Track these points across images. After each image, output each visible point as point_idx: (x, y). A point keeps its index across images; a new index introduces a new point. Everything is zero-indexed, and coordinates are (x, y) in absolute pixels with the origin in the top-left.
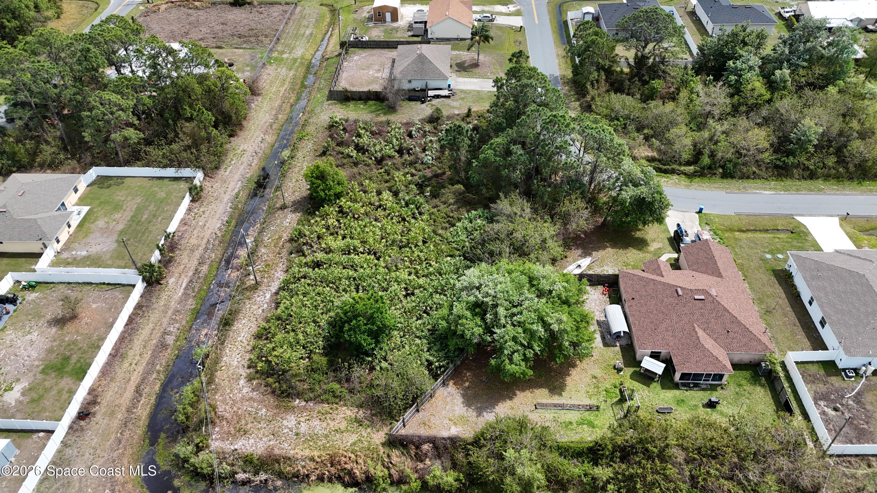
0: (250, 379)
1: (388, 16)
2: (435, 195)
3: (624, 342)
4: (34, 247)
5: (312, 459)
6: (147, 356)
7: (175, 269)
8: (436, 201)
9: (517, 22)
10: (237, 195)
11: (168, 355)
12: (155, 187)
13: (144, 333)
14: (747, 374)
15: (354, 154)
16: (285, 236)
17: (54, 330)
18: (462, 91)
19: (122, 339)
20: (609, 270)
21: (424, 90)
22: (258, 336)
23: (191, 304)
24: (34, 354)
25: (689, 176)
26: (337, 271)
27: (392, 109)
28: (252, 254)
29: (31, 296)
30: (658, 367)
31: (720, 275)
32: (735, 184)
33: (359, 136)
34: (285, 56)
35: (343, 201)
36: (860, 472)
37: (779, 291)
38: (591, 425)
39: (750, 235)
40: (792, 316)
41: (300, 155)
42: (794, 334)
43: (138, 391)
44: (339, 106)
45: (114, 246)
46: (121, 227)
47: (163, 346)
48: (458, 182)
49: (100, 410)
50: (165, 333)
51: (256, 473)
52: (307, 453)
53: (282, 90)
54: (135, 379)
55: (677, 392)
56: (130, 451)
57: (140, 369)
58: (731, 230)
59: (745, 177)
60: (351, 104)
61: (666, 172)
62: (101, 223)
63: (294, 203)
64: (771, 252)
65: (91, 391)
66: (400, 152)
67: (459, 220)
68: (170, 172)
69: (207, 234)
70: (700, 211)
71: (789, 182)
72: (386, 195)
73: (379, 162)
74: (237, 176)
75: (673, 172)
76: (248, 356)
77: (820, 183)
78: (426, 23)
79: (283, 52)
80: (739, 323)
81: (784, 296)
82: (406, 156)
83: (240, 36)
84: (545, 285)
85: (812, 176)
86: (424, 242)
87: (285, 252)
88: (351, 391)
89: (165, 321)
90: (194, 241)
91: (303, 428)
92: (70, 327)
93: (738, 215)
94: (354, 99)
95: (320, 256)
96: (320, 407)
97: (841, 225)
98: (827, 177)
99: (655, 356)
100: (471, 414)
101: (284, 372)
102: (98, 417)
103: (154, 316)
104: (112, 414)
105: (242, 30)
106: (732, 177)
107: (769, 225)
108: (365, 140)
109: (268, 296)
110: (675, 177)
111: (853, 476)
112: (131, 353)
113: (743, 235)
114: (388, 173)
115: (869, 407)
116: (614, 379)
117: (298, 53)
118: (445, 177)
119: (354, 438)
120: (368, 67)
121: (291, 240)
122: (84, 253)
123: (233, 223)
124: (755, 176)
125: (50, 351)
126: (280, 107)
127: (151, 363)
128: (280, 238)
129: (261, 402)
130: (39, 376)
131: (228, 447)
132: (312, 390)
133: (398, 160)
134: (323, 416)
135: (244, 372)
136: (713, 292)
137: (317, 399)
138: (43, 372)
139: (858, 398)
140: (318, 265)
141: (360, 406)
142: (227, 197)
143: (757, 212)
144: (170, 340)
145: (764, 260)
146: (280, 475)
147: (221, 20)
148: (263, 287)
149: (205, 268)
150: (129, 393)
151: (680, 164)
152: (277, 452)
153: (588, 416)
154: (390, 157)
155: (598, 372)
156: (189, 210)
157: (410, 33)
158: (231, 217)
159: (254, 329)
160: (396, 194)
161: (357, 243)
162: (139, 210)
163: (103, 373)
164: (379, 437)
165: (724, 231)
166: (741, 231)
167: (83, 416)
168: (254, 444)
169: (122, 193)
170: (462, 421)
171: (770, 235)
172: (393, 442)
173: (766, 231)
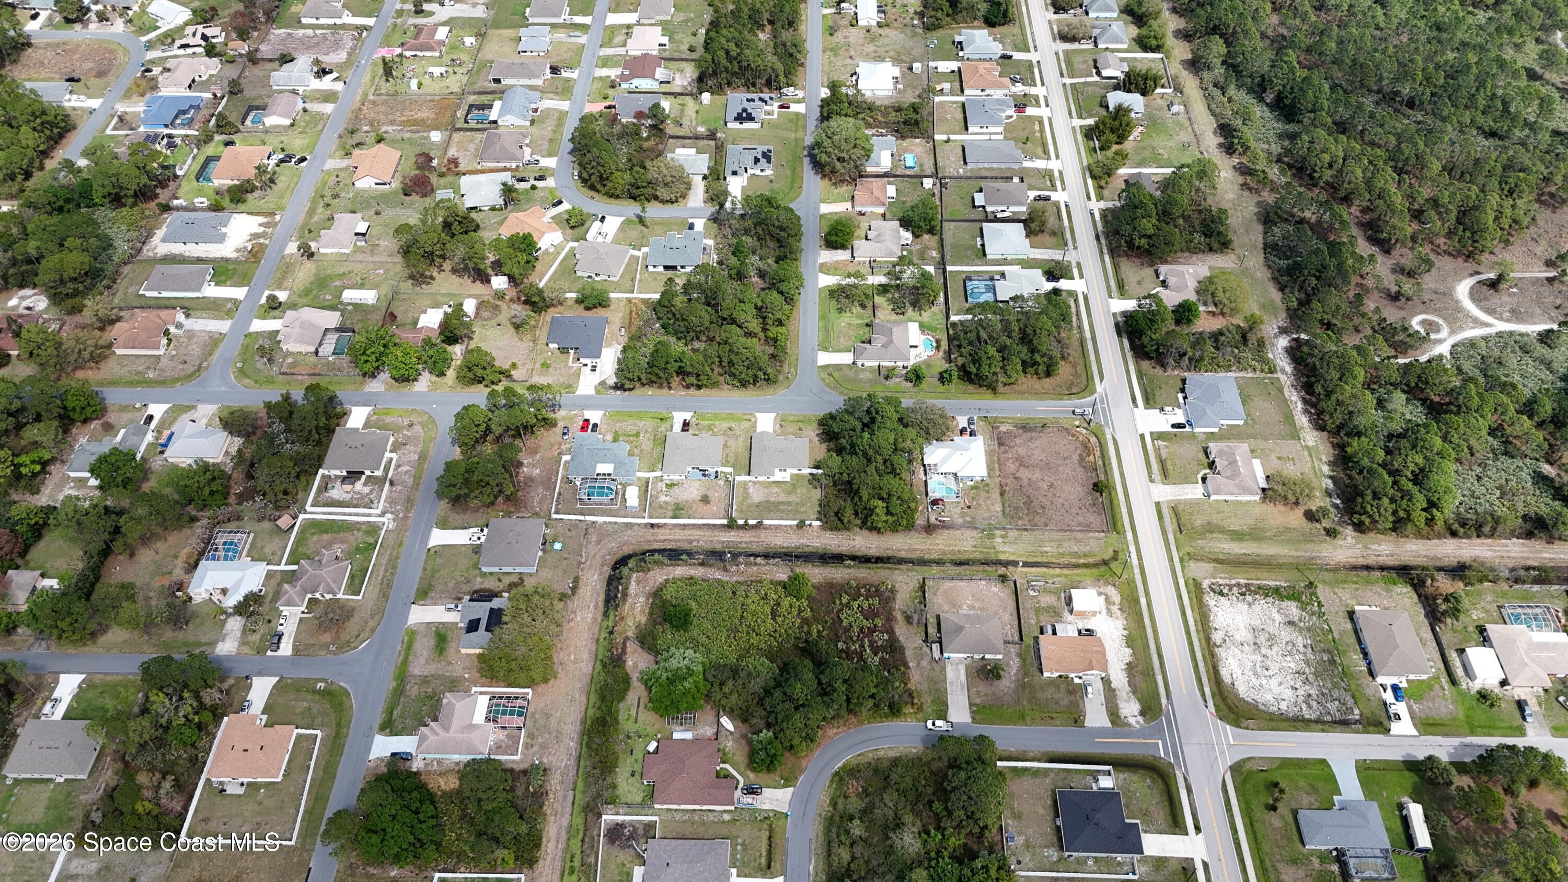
0: (665, 580)
5: (624, 612)
6: (684, 538)
7: (741, 533)
9: (1097, 720)
10: (809, 547)
11: (684, 546)
13: (699, 532)
16: (765, 576)
18: (943, 668)
19: (693, 526)
21: (939, 642)
23: (718, 547)
34: (999, 540)
38: (628, 721)
39: (765, 841)
41: (850, 571)
43: (664, 541)
44: (916, 586)
46: (772, 500)
47: (691, 542)
49: (656, 530)
50: (698, 541)
51: (621, 593)
52: (627, 609)
54: (671, 538)
56: (635, 548)
57: (677, 538)
58: (771, 830)
62: (776, 490)
63: (797, 576)
64: (743, 844)
65: (664, 524)
69: (772, 539)
70: (788, 815)
74: (826, 542)
76: (680, 577)
78: (1054, 634)
79: (1003, 537)
83: (1028, 503)
87: (752, 578)
88: (654, 621)
89: (706, 539)
90: (762, 536)
91: (638, 605)
92: (702, 504)
93: (787, 840)
96: (647, 609)
100: (638, 673)
103: (709, 533)
105: (1041, 502)
109: (717, 577)
112: (685, 532)
113: (765, 837)
115: (626, 850)
117: (1006, 549)
119: (631, 625)
120: (979, 599)
121: (762, 579)
122: (751, 491)
123: (783, 550)
125: (687, 501)
127: (679, 540)
129: (653, 587)
130: (673, 504)
131: (634, 581)
132: (655, 605)
134: (643, 611)
135: (670, 577)
137: (651, 608)
138: (676, 504)
141: (646, 625)
142: (804, 541)
143: (790, 853)
144: (695, 544)
145: (737, 837)
146: (619, 601)
148: (726, 574)
149: (745, 546)
150: (663, 538)
152: (629, 598)
153: (632, 719)
156: (785, 527)
158: (788, 548)
159: (696, 577)
162: (789, 503)
163: (675, 526)
164: (630, 634)
165: (771, 826)
166: (770, 838)
167: (652, 525)
168: (633, 587)
169: (804, 491)
170: (635, 666)
171: (764, 854)
172: (627, 639)
173: (769, 853)
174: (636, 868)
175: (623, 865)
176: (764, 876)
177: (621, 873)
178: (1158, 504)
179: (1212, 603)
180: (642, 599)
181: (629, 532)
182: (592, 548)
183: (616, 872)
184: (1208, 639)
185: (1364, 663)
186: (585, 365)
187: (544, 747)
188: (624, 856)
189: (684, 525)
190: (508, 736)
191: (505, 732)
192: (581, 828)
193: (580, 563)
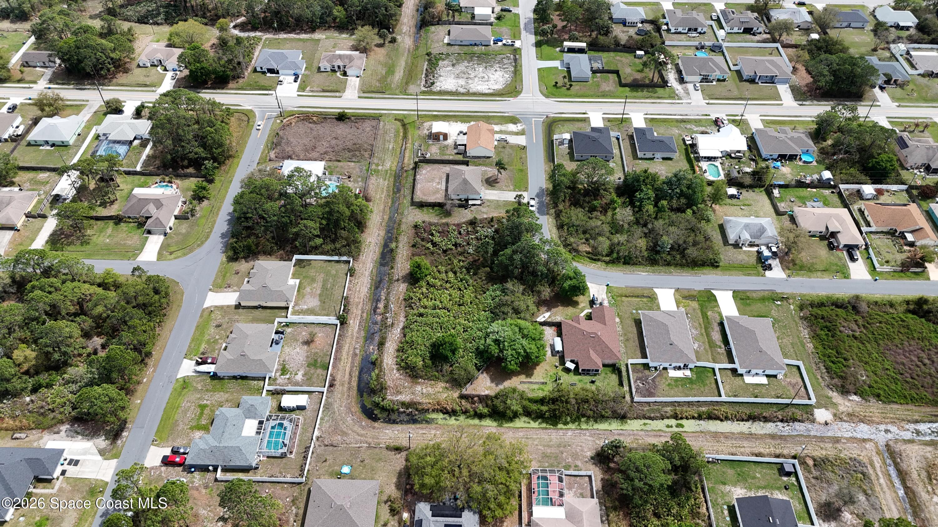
0: (398, 370)
1: (441, 137)
2: (475, 274)
3: (561, 354)
4: (283, 304)
5: (430, 403)
6: (350, 359)
7: (352, 316)
8: (475, 277)
9: (521, 140)
10: (372, 271)
11: (358, 359)
12: (329, 267)
13: (346, 348)
14: (610, 369)
15: (431, 247)
16: (401, 298)
17: (306, 347)
18: (488, 201)
19: (337, 351)
20: (558, 319)
21: (467, 200)
22: (398, 351)
23: (363, 334)
24: (302, 359)
25: (607, 263)
26: (431, 319)
27: (448, 214)
28: (386, 307)
29: (289, 330)
30: (572, 366)
31: (605, 324)
32: (628, 268)
33: (432, 235)
34: (380, 168)
35: (429, 278)
36: (645, 409)
37: (635, 330)
38: (543, 390)
39: (630, 299)
40: (637, 343)
41: (401, 245)
42: (635, 351)
43: (350, 374)
44: (417, 210)
45: (319, 303)
46: (319, 292)
47: (355, 355)
48: (487, 266)
49: (337, 383)
50: (355, 348)
51: (407, 409)
52: (427, 401)
53: (383, 196)
54: (348, 370)
55: (580, 377)
56: (353, 400)
57: (349, 365)
58: (621, 296)
59: (635, 264)
60: (425, 209)
61: (595, 260)
62: (308, 289)
63: (403, 277)
64: (637, 310)
65: (331, 375)
66: (456, 245)
67: (488, 290)
68: (336, 258)
69: (362, 295)
70: (608, 285)
71: (656, 268)
72: (451, 275)
73: (445, 251)
74: (369, 260)
75: (599, 260)
76: (395, 360)
77: (672, 269)
78: (465, 145)
79: (377, 165)
80: (608, 347)
81: (636, 332)
82: (459, 249)
83: (349, 150)
84: (525, 332)
85: (668, 264)
86: (471, 303)
87: (402, 306)
88: (443, 376)
89: (353, 342)
90: (357, 300)
91: (424, 391)
92: (312, 345)
93: (626, 287)
94: (426, 206)
95: (422, 310)
96: (430, 382)
97: (674, 294)
98: (676, 265)
99: (572, 361)
100: (493, 385)
101: (414, 367)
102: (337, 386)
103: (348, 340)
104: (343, 385)
105: (349, 144)
106: (629, 264)
107: (640, 292)
108: (437, 239)
109: (399, 330)
110: (599, 263)
111: (643, 410)
112: (343, 358)
113: (627, 299)
114: (450, 259)
115: (657, 383)
116: (554, 371)
117: (388, 165)
118: (479, 262)
119: (446, 395)
120: (432, 180)
121: (405, 300)
122: (306, 307)
123: (373, 289)
124: (640, 264)
125: (307, 357)
126: (384, 209)
127: (352, 363)
128: (399, 298)
129: (405, 380)
130: (307, 369)
131: (395, 398)
132: (426, 375)
133: (455, 251)
134: (432, 386)
135: (395, 367)
136: (599, 334)
137: (429, 379)
138: (308, 366)
139: (653, 380)
140: (421, 315)
141: (447, 382)
142: (367, 273)
143: (636, 285)
144: (358, 351)
145: (632, 313)
146: (417, 410)
147: (334, 135)
148: (395, 326)
149: (365, 315)
151: (603, 256)
152: (415, 400)
153: (542, 386)
154: (451, 249)
155: (548, 368)
156: (350, 281)
157: (455, 151)
158: (371, 285)
159: (396, 347)
160: (455, 273)
161: (438, 303)
162: (325, 282)
163: (334, 367)
164: (456, 395)
165: (618, 296)
166: (626, 296)
167: (331, 385)
168: (405, 397)
169: (313, 271)
170: (490, 388)
171: (639, 299)
172: (462, 397)
173: (638, 297)
174: (670, 375)
175: (669, 385)
176: (656, 299)
177: (677, 386)
178: (359, 97)
179: (438, 89)
180: (419, 388)
181: (336, 406)
182: (352, 438)
183: (676, 390)
184: (463, 94)
185: (480, 47)
186: (63, 473)
187: (575, 456)
188: (662, 385)
189: (335, 359)
190: (570, 489)
191: (565, 491)
192: (643, 421)
193: (369, 447)
